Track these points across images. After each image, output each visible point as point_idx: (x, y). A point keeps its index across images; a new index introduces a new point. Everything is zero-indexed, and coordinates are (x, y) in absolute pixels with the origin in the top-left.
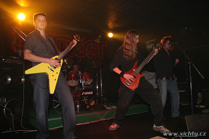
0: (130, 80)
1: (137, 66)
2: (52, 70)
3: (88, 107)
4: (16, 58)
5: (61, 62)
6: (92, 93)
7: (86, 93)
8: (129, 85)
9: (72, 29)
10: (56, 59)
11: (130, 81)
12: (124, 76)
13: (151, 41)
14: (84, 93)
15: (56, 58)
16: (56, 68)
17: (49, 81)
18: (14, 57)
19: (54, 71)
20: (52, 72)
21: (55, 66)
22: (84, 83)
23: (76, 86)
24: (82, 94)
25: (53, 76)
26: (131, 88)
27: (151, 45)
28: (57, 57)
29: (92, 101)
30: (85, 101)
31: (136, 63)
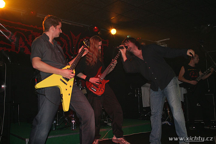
2: (65, 83)
8: (95, 90)
9: (66, 23)
12: (90, 81)
13: (164, 40)
17: (62, 96)
19: (67, 84)
20: (65, 85)
25: (66, 90)
26: (98, 94)
27: (164, 45)
31: (100, 69)
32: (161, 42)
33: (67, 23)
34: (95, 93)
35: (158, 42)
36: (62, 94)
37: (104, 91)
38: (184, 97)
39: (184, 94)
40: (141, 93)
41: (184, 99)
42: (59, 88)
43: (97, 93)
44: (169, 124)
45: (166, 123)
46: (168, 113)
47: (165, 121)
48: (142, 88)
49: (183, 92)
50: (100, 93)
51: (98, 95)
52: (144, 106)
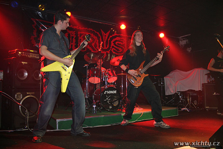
3: (111, 107)
4: (33, 51)
6: (115, 92)
7: (109, 92)
8: (134, 82)
12: (128, 72)
13: (185, 36)
14: (107, 92)
17: (62, 80)
18: (31, 51)
22: (107, 81)
23: (98, 83)
24: (105, 93)
27: (185, 40)
28: (70, 56)
29: (116, 101)
30: (108, 100)
32: (183, 38)
33: (98, 22)
35: (180, 37)
36: (62, 78)
38: (202, 86)
39: (202, 84)
40: (164, 82)
41: (203, 88)
42: (60, 74)
44: (188, 110)
45: (185, 110)
46: (188, 101)
48: (165, 78)
49: (201, 82)
52: (167, 94)
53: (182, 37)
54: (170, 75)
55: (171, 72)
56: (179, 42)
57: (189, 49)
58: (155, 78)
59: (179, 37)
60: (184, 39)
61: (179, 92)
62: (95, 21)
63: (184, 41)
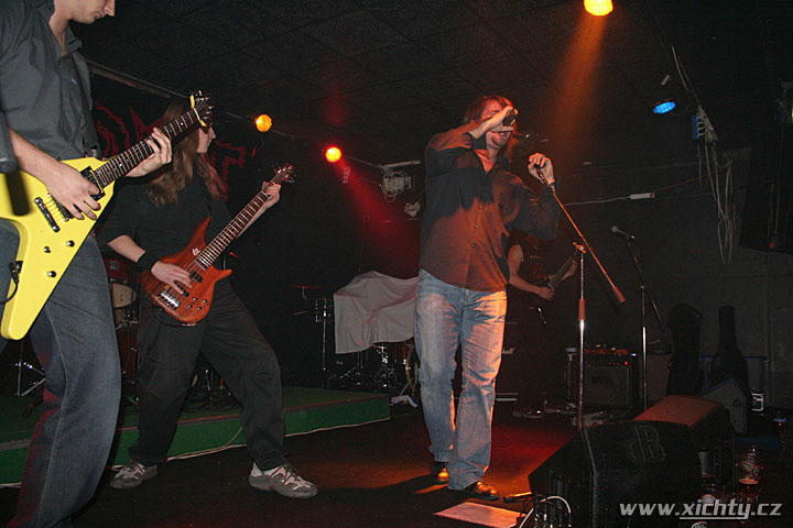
0: (176, 282)
1: (208, 240)
2: (53, 223)
5: (103, 195)
8: (176, 305)
10: (86, 173)
11: (176, 288)
12: (153, 270)
13: (402, 164)
15: (89, 168)
16: (71, 217)
19: (57, 230)
20: (51, 230)
21: (72, 210)
25: (48, 251)
26: (185, 319)
27: (402, 179)
28: (95, 163)
31: (203, 227)
32: (395, 169)
34: (174, 313)
35: (386, 167)
36: (21, 262)
37: (207, 308)
40: (331, 311)
43: (182, 315)
44: (412, 403)
45: (402, 401)
46: (407, 373)
47: (398, 395)
48: (335, 297)
50: (192, 317)
51: (183, 322)
52: (339, 350)
53: (391, 166)
54: (353, 286)
55: (356, 279)
56: (381, 182)
57: (411, 207)
58: (305, 297)
59: (383, 165)
60: (398, 172)
61: (380, 344)
62: (112, 77)
63: (397, 179)
